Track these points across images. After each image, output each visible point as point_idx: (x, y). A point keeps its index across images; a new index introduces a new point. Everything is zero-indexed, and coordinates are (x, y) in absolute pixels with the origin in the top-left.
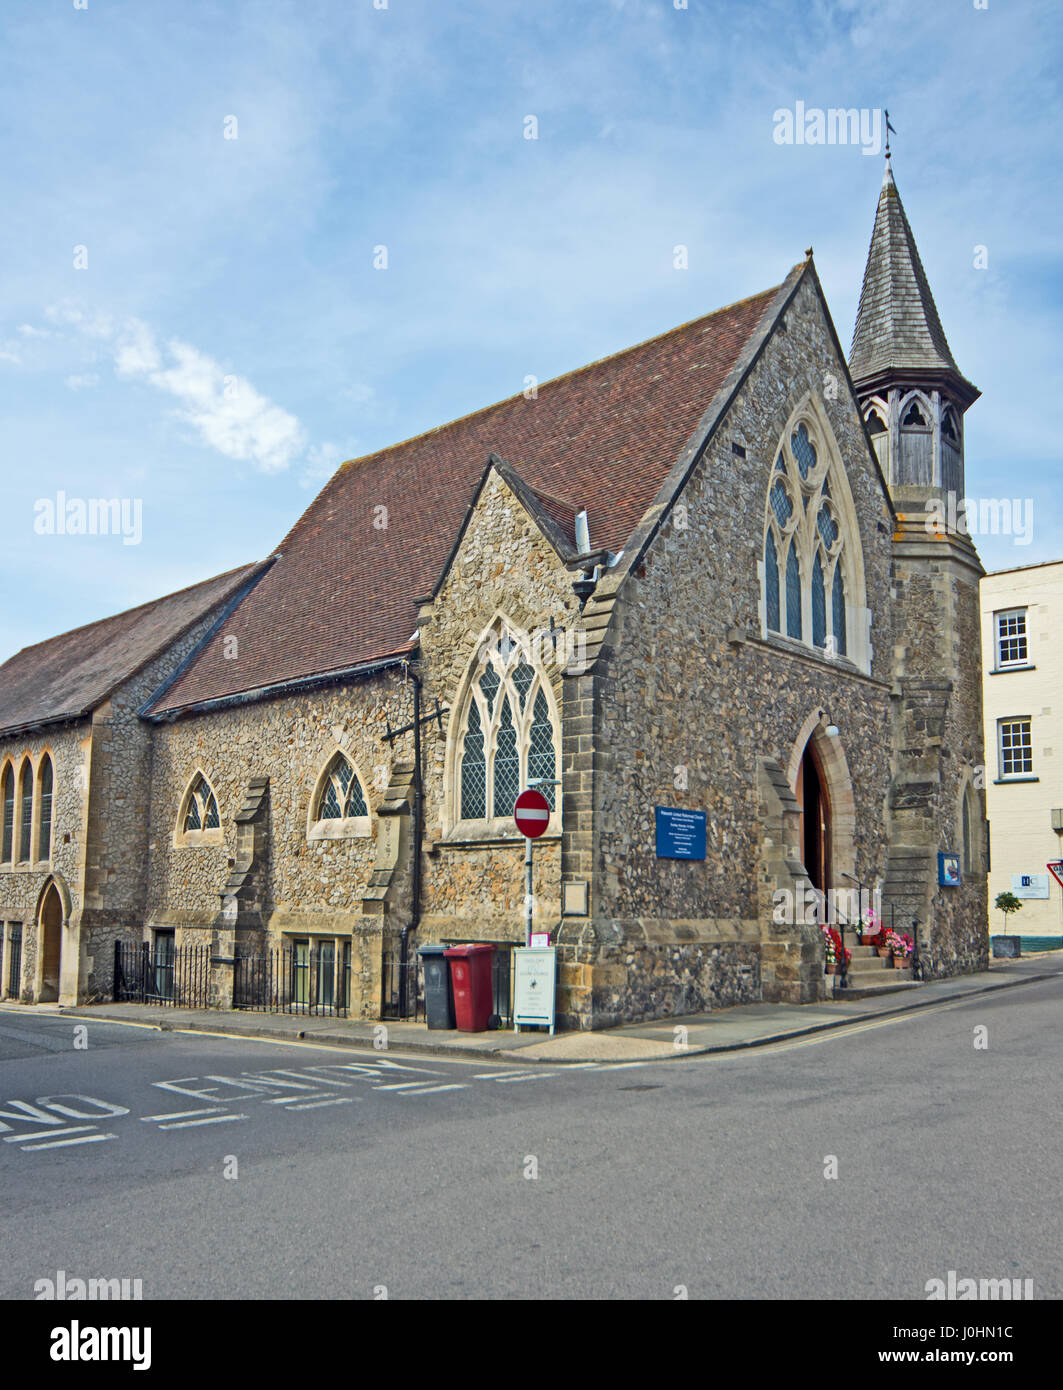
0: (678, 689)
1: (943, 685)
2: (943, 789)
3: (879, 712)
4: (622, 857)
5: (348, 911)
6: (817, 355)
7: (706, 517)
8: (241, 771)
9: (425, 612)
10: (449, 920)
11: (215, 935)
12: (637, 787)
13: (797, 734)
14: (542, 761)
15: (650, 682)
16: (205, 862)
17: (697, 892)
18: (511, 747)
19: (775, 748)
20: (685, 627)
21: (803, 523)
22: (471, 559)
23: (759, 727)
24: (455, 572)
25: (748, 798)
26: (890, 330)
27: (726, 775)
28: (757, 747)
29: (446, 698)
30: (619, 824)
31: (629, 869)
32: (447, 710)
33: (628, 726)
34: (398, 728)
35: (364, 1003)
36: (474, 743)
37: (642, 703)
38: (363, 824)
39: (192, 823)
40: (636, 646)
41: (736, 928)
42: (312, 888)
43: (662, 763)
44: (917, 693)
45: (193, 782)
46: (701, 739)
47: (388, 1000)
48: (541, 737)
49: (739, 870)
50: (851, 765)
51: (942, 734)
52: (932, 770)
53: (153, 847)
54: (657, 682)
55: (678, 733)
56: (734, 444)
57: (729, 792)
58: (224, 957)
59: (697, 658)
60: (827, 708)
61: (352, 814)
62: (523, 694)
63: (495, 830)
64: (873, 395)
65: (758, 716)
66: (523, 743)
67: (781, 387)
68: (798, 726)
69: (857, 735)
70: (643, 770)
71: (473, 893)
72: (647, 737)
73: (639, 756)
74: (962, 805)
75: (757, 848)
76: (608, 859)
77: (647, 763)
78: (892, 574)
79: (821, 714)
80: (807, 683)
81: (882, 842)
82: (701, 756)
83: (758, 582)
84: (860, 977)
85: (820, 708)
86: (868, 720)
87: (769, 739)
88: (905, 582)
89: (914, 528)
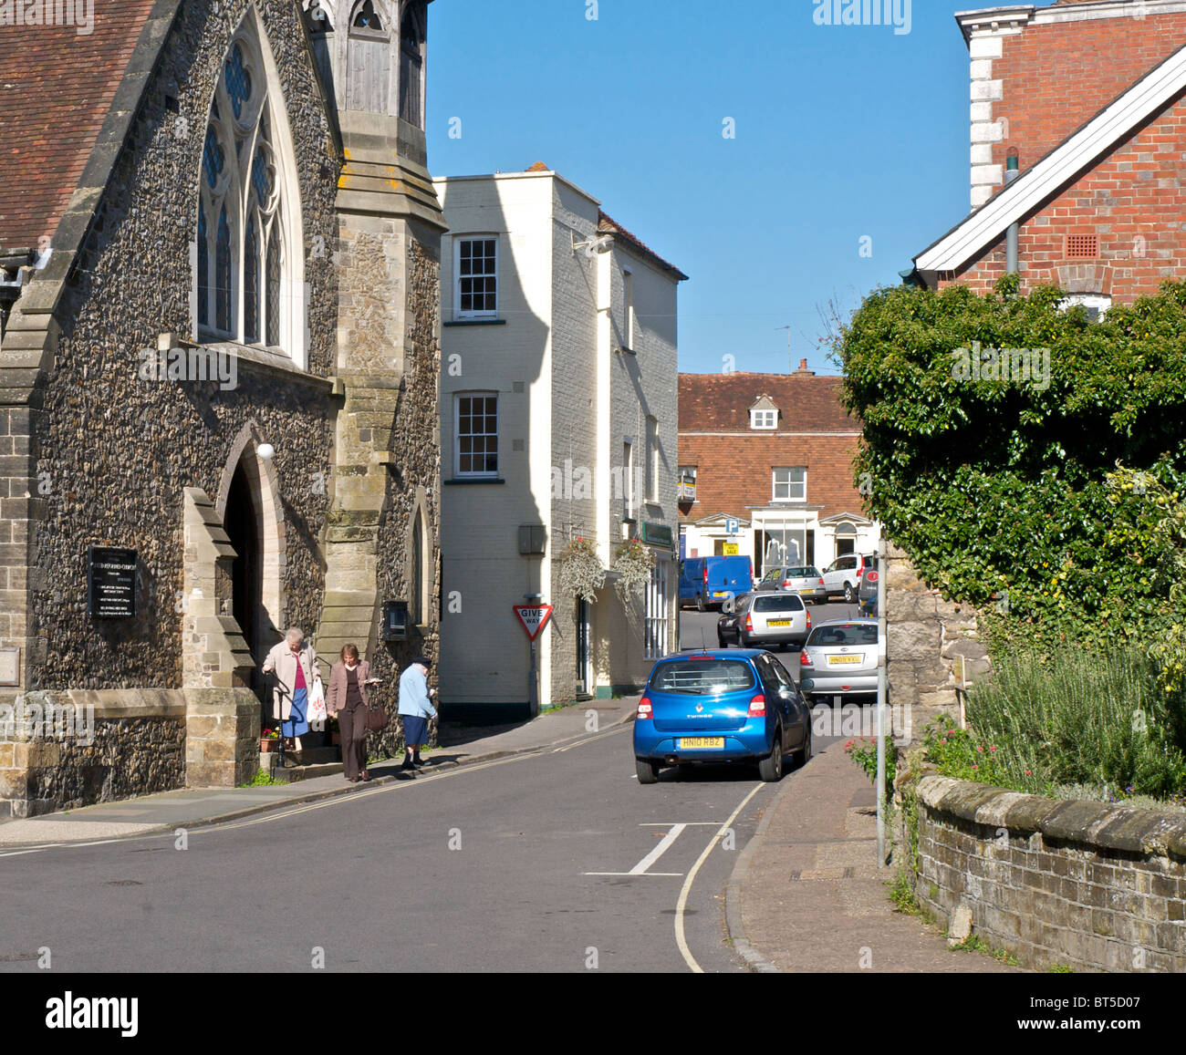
0: (109, 415)
1: (396, 381)
2: (391, 518)
4: (54, 619)
12: (68, 535)
13: (226, 456)
15: (82, 410)
17: (123, 657)
19: (204, 477)
20: (116, 337)
23: (187, 451)
25: (175, 540)
27: (153, 512)
30: (51, 580)
31: (60, 631)
33: (61, 465)
37: (74, 436)
40: (69, 368)
41: (161, 698)
43: (92, 505)
46: (130, 473)
50: (284, 490)
51: (391, 448)
52: (378, 494)
55: (107, 468)
56: (167, 97)
57: (156, 534)
60: (259, 419)
65: (187, 438)
68: (227, 444)
70: (74, 515)
72: (79, 476)
73: (70, 500)
74: (411, 537)
76: (40, 621)
77: (78, 506)
78: (335, 233)
79: (253, 428)
81: (316, 586)
82: (128, 493)
83: (189, 268)
85: (252, 420)
86: (303, 429)
87: (197, 466)
88: (350, 244)
89: (364, 169)
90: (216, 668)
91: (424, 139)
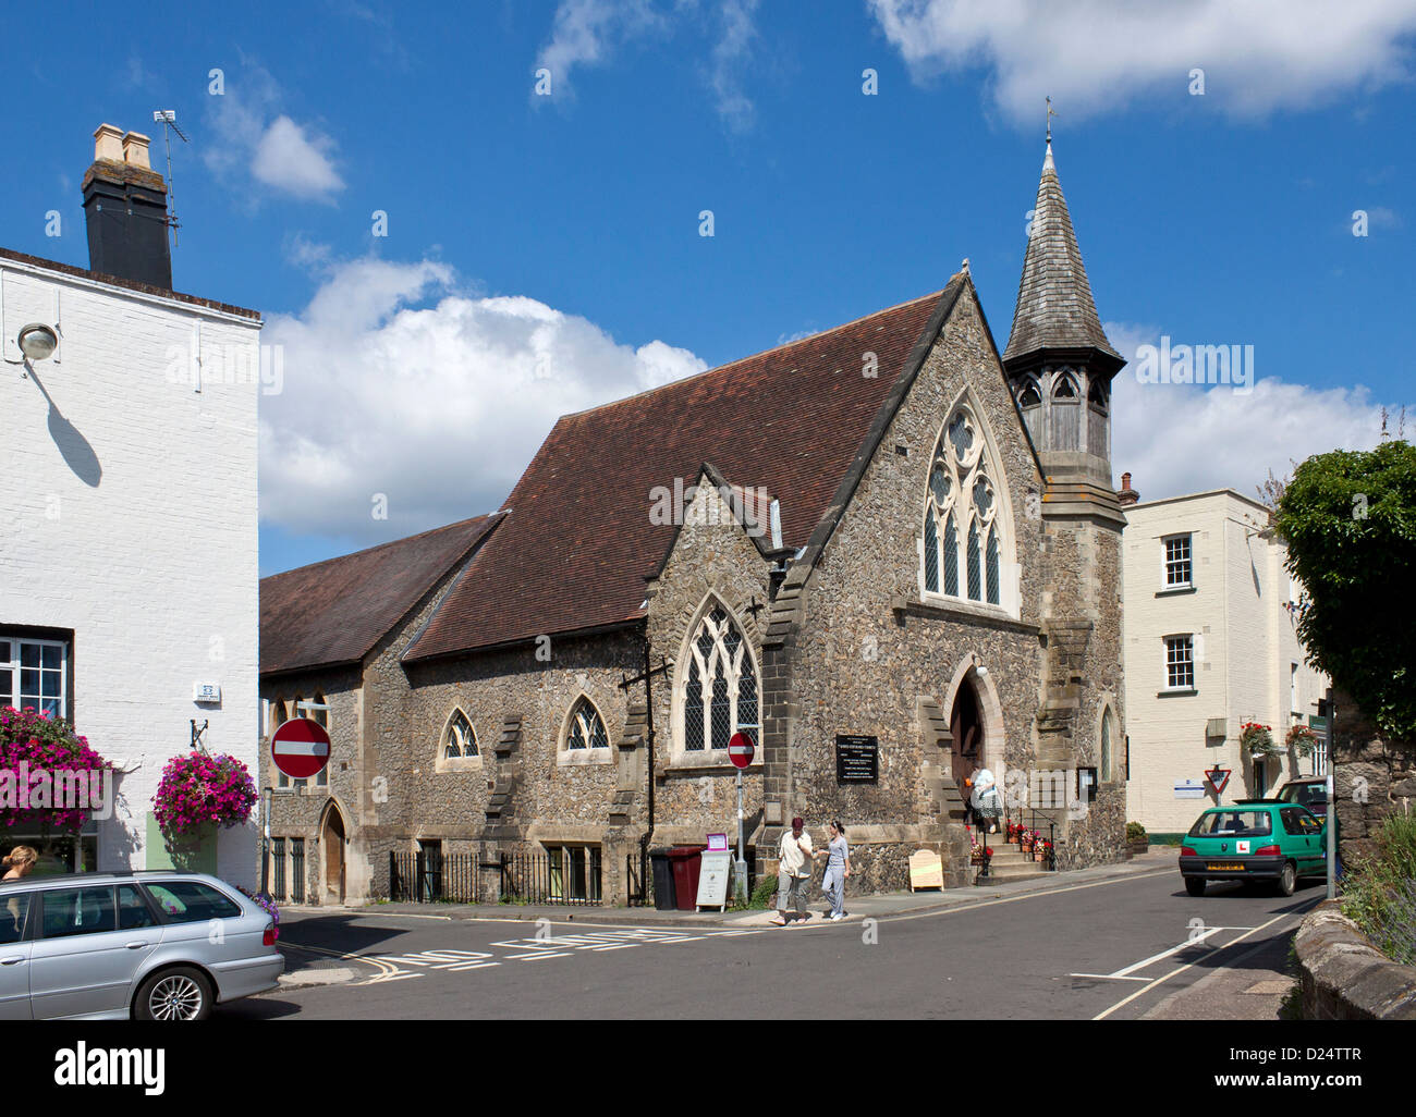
0: (851, 650)
1: (1086, 623)
2: (1082, 713)
3: (1028, 650)
4: (809, 781)
5: (594, 823)
6: (972, 353)
7: (873, 511)
8: (498, 708)
9: (652, 587)
10: (677, 830)
11: (483, 845)
12: (819, 727)
13: (952, 675)
14: (747, 706)
15: (829, 647)
16: (467, 784)
17: (868, 804)
18: (723, 696)
19: (933, 689)
20: (857, 600)
21: (960, 497)
22: (688, 546)
23: (919, 673)
24: (675, 556)
25: (910, 730)
26: (1045, 310)
27: (891, 712)
28: (917, 688)
29: (670, 656)
30: (806, 756)
31: (815, 788)
32: (672, 665)
33: (812, 682)
34: (632, 677)
35: (613, 893)
36: (694, 689)
37: (822, 663)
38: (606, 753)
39: (454, 751)
40: (817, 621)
41: (900, 832)
42: (563, 804)
43: (839, 708)
44: (1062, 633)
45: (453, 717)
46: (870, 687)
47: (632, 892)
48: (747, 687)
49: (902, 786)
50: (1001, 697)
51: (1082, 668)
52: (1073, 697)
53: (416, 771)
54: (835, 647)
55: (851, 684)
56: (897, 447)
57: (894, 727)
58: (491, 862)
59: (867, 624)
60: (979, 652)
61: (595, 745)
62: (732, 654)
63: (713, 759)
64: (1029, 370)
65: (918, 664)
66: (733, 691)
67: (938, 389)
68: (953, 668)
69: (1007, 671)
70: (824, 714)
71: (696, 808)
72: (827, 689)
73: (820, 705)
74: (1100, 726)
75: (917, 768)
76: (798, 782)
77: (827, 709)
78: (1042, 531)
79: (973, 658)
80: (961, 633)
81: (1030, 758)
82: (870, 700)
83: (917, 556)
84: (1000, 867)
85: (973, 652)
86: (1016, 658)
87: (927, 682)
88: (1053, 537)
89: (1062, 489)
90: (938, 812)
91: (1110, 466)
